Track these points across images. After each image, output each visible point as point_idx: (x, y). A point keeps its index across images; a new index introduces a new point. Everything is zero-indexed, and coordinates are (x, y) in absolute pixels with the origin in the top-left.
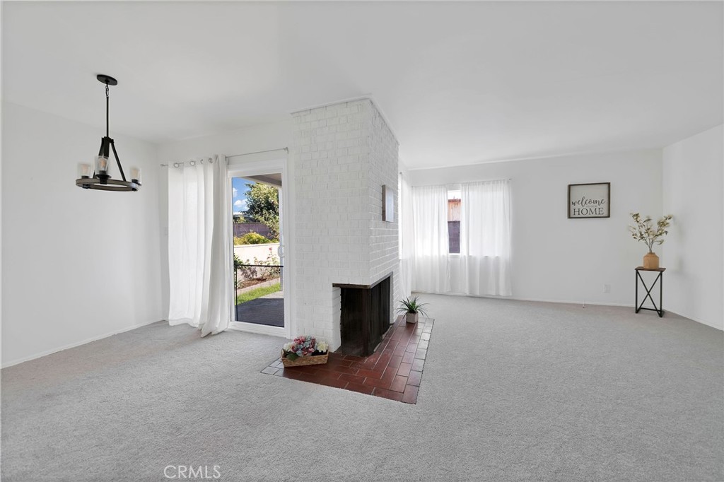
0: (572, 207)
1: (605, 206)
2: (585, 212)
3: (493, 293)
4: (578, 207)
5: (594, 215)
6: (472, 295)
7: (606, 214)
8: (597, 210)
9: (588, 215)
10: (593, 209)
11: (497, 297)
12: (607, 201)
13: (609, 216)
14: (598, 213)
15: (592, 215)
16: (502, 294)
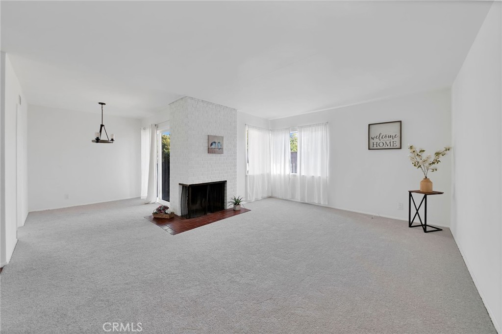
0: (372, 141)
1: (397, 139)
2: (381, 144)
3: (316, 201)
4: (376, 140)
5: (389, 147)
6: (302, 202)
7: (398, 146)
8: (392, 143)
9: (384, 147)
10: (388, 143)
11: (319, 205)
12: (399, 136)
13: (401, 148)
14: (392, 145)
15: (387, 147)
16: (322, 203)
